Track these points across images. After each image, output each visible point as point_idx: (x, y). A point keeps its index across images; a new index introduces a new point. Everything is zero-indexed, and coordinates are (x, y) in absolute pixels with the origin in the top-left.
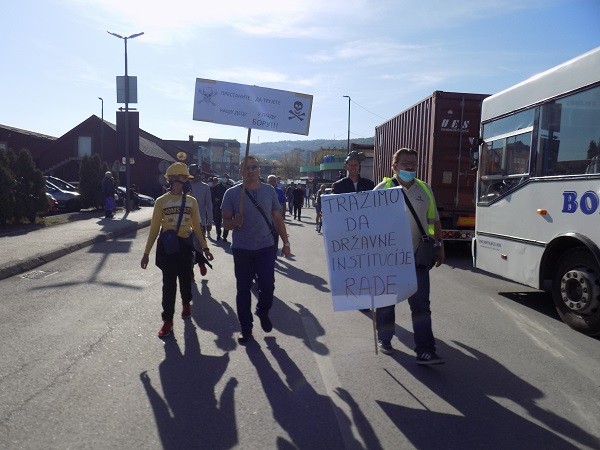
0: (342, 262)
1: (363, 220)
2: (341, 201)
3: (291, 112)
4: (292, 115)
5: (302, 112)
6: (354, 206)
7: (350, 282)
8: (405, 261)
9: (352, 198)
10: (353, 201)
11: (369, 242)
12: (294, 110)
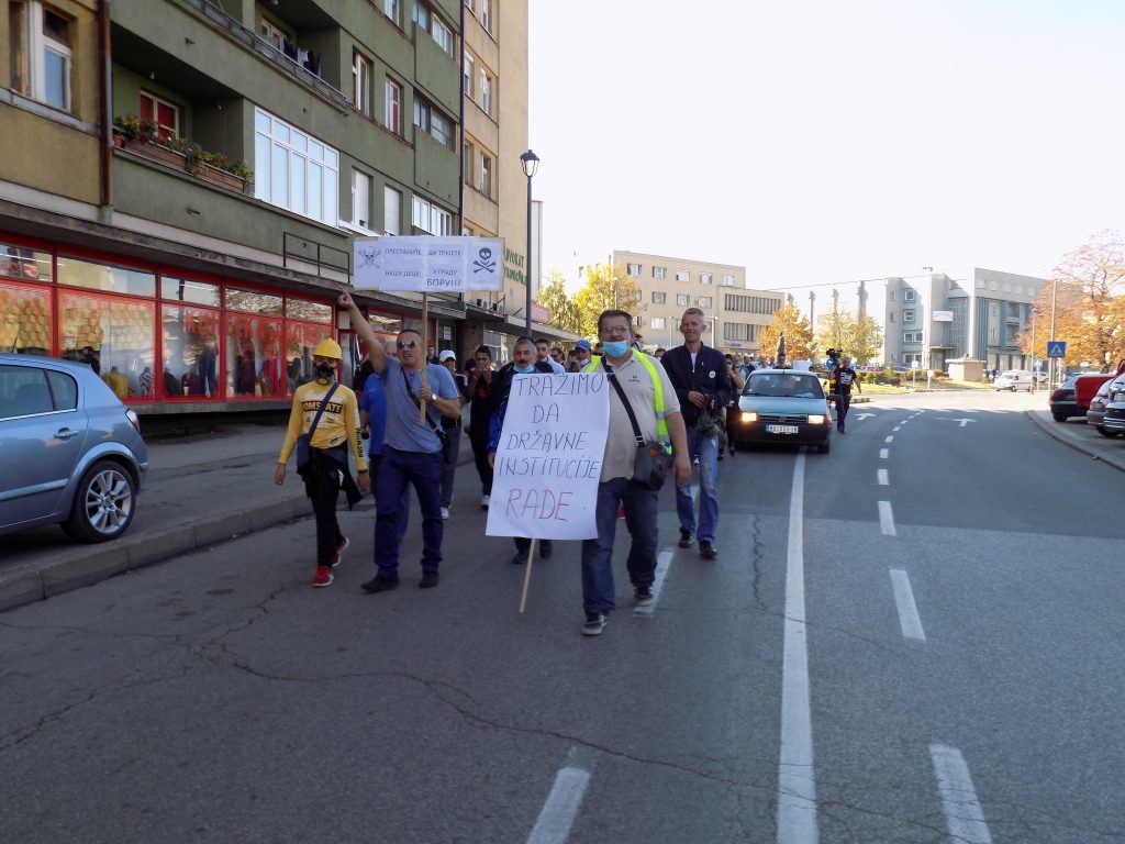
0: (511, 466)
1: (554, 411)
2: (535, 381)
3: (476, 263)
4: (478, 267)
5: (491, 261)
6: (547, 391)
7: (516, 494)
8: (588, 474)
9: (548, 380)
10: (548, 384)
11: (553, 442)
12: (479, 260)
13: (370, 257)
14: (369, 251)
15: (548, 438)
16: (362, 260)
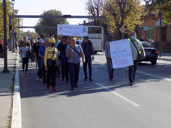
0: (115, 57)
2: (114, 42)
3: (83, 31)
8: (130, 55)
9: (117, 42)
13: (61, 28)
14: (61, 27)
15: (120, 51)
16: (59, 29)
